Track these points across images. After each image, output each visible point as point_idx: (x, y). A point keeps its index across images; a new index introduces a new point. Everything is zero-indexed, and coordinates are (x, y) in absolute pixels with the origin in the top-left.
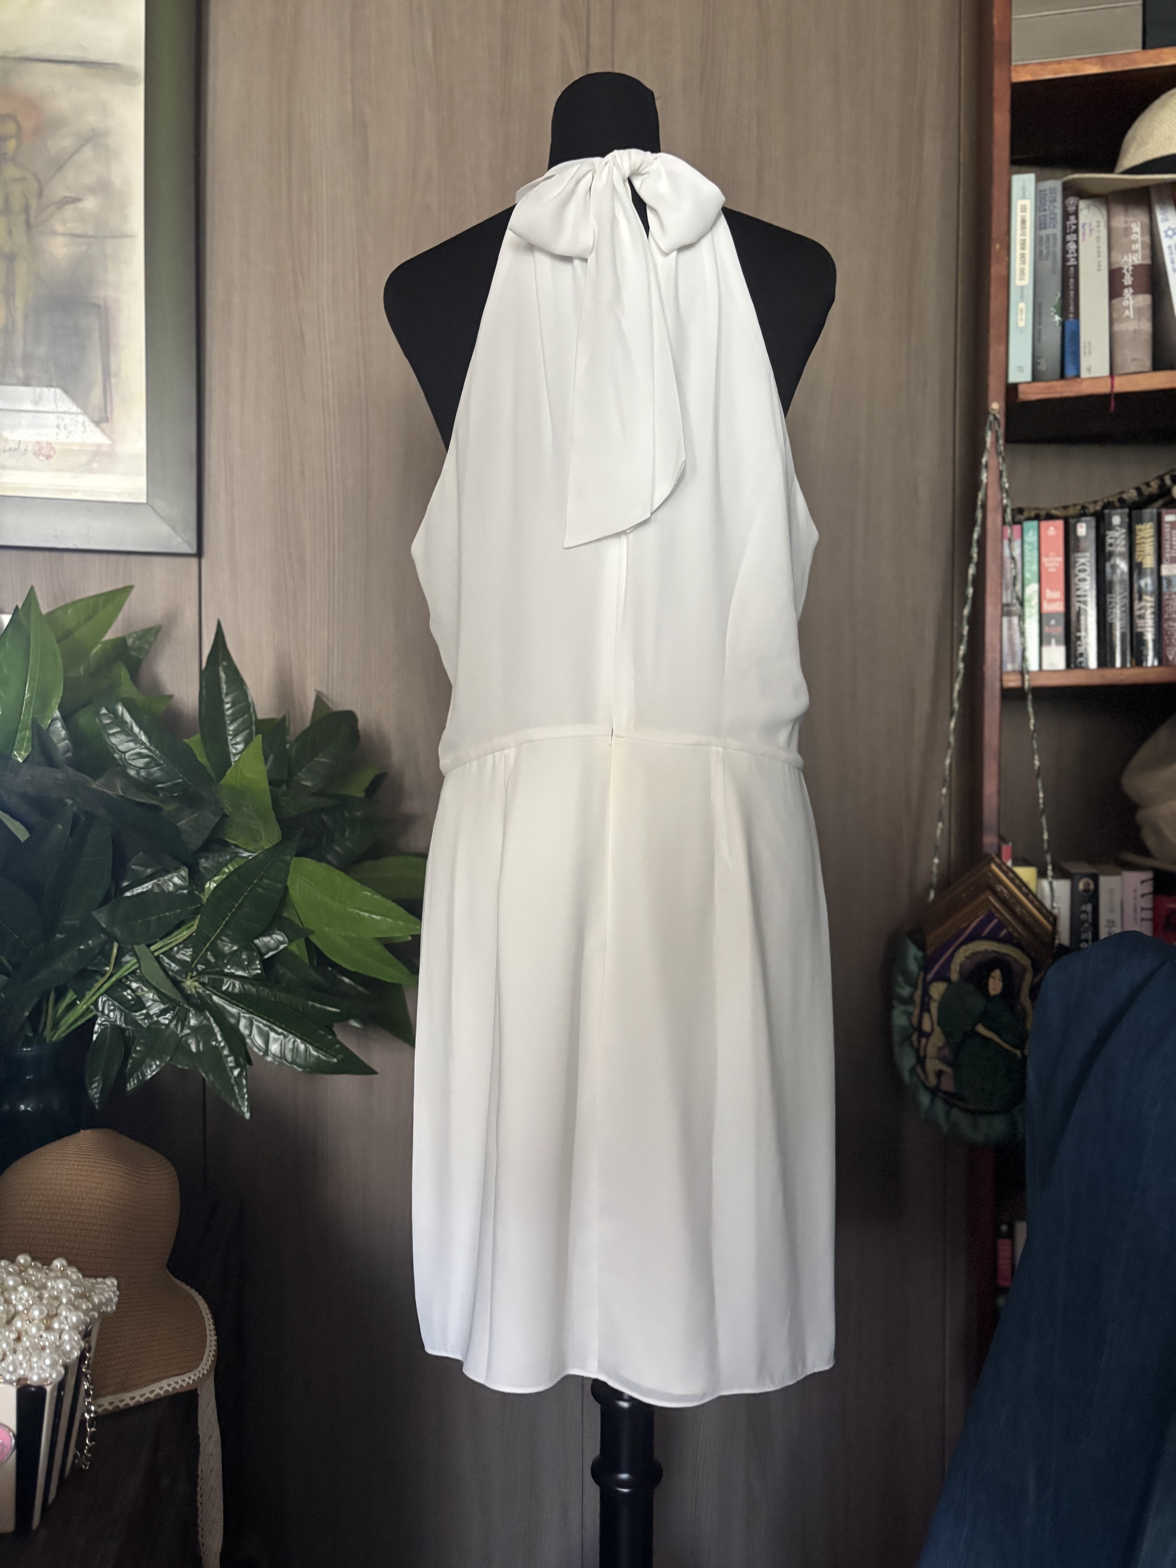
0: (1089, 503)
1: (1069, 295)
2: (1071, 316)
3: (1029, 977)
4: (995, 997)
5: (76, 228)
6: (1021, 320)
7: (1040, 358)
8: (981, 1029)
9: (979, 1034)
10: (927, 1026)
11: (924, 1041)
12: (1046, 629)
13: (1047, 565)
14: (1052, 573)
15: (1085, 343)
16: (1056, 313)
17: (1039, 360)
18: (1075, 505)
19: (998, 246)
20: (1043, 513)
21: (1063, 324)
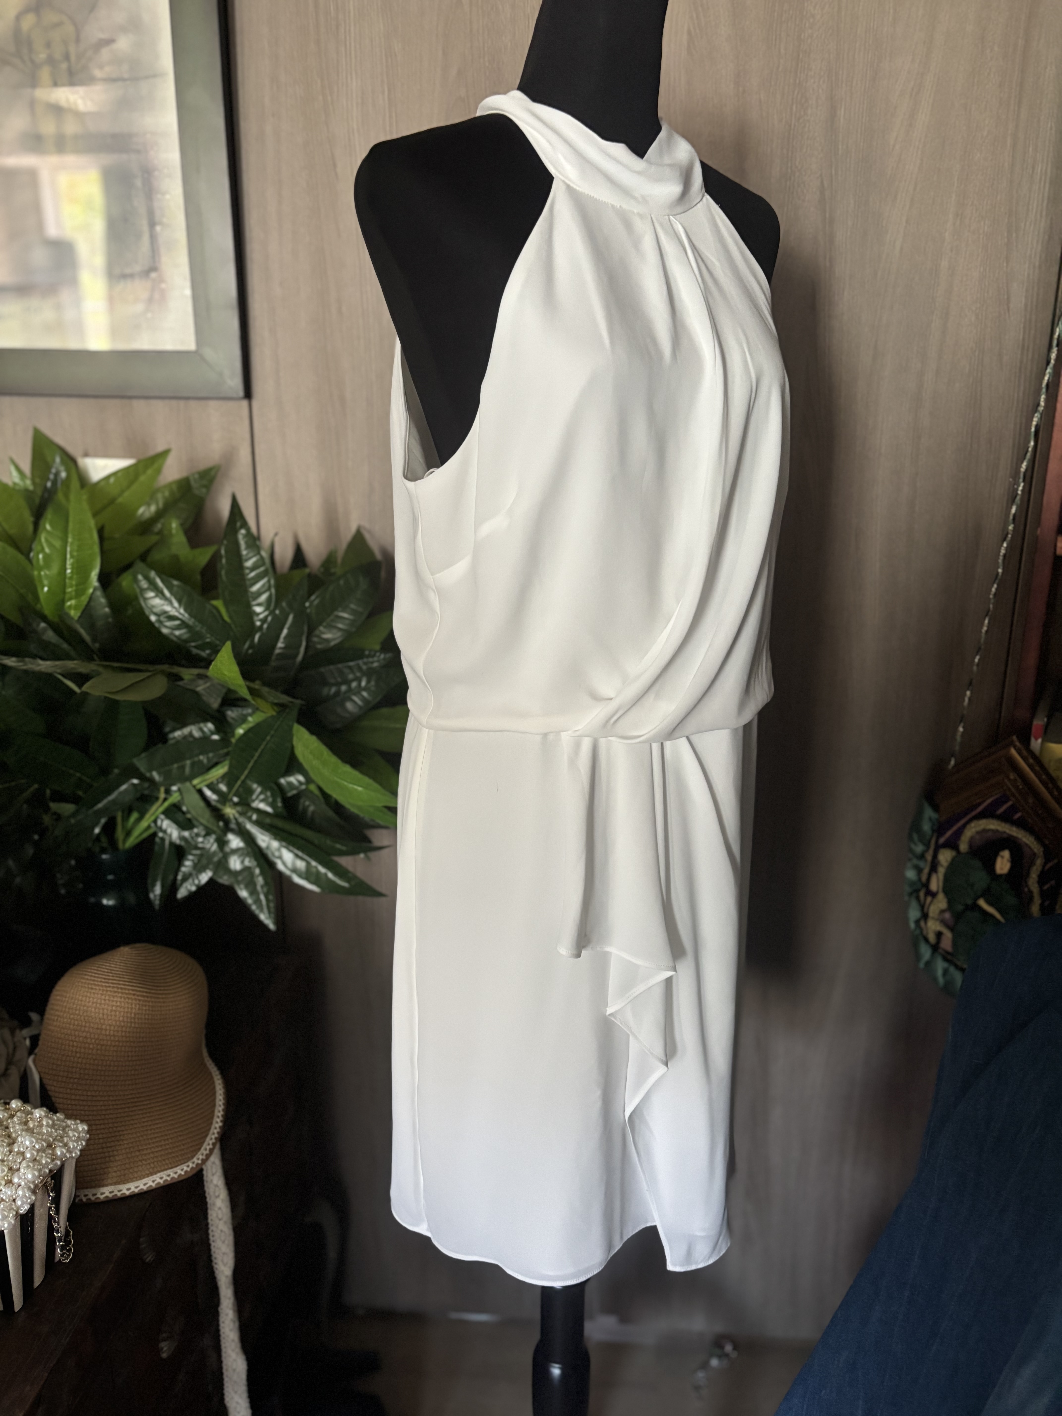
3: (1039, 862)
4: (1001, 876)
5: (111, 70)
8: (982, 903)
9: (980, 909)
10: (934, 886)
11: (929, 899)
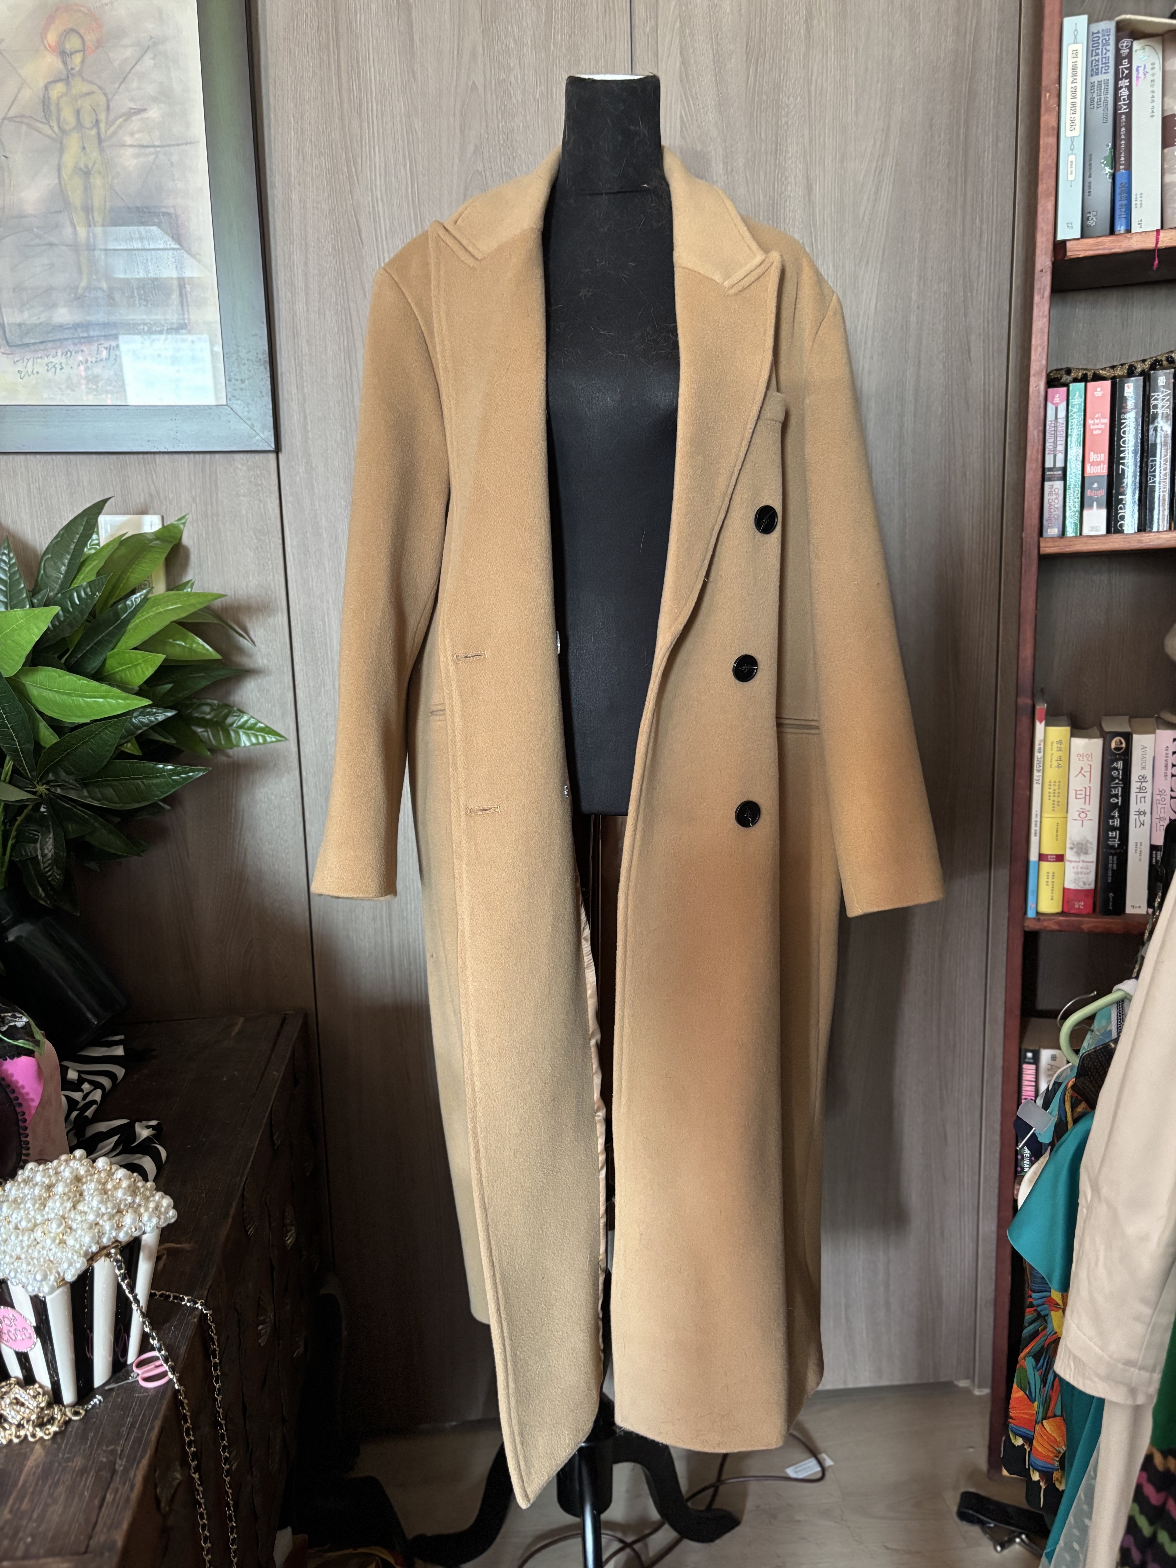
0: (1137, 361)
1: (1121, 145)
2: (1122, 167)
5: (142, 138)
6: (1071, 173)
7: (1090, 213)
12: (1088, 493)
13: (1092, 427)
14: (1096, 435)
15: (1136, 195)
16: (1105, 165)
17: (1088, 215)
18: (1122, 365)
19: (1048, 95)
20: (1090, 375)
21: (1113, 177)
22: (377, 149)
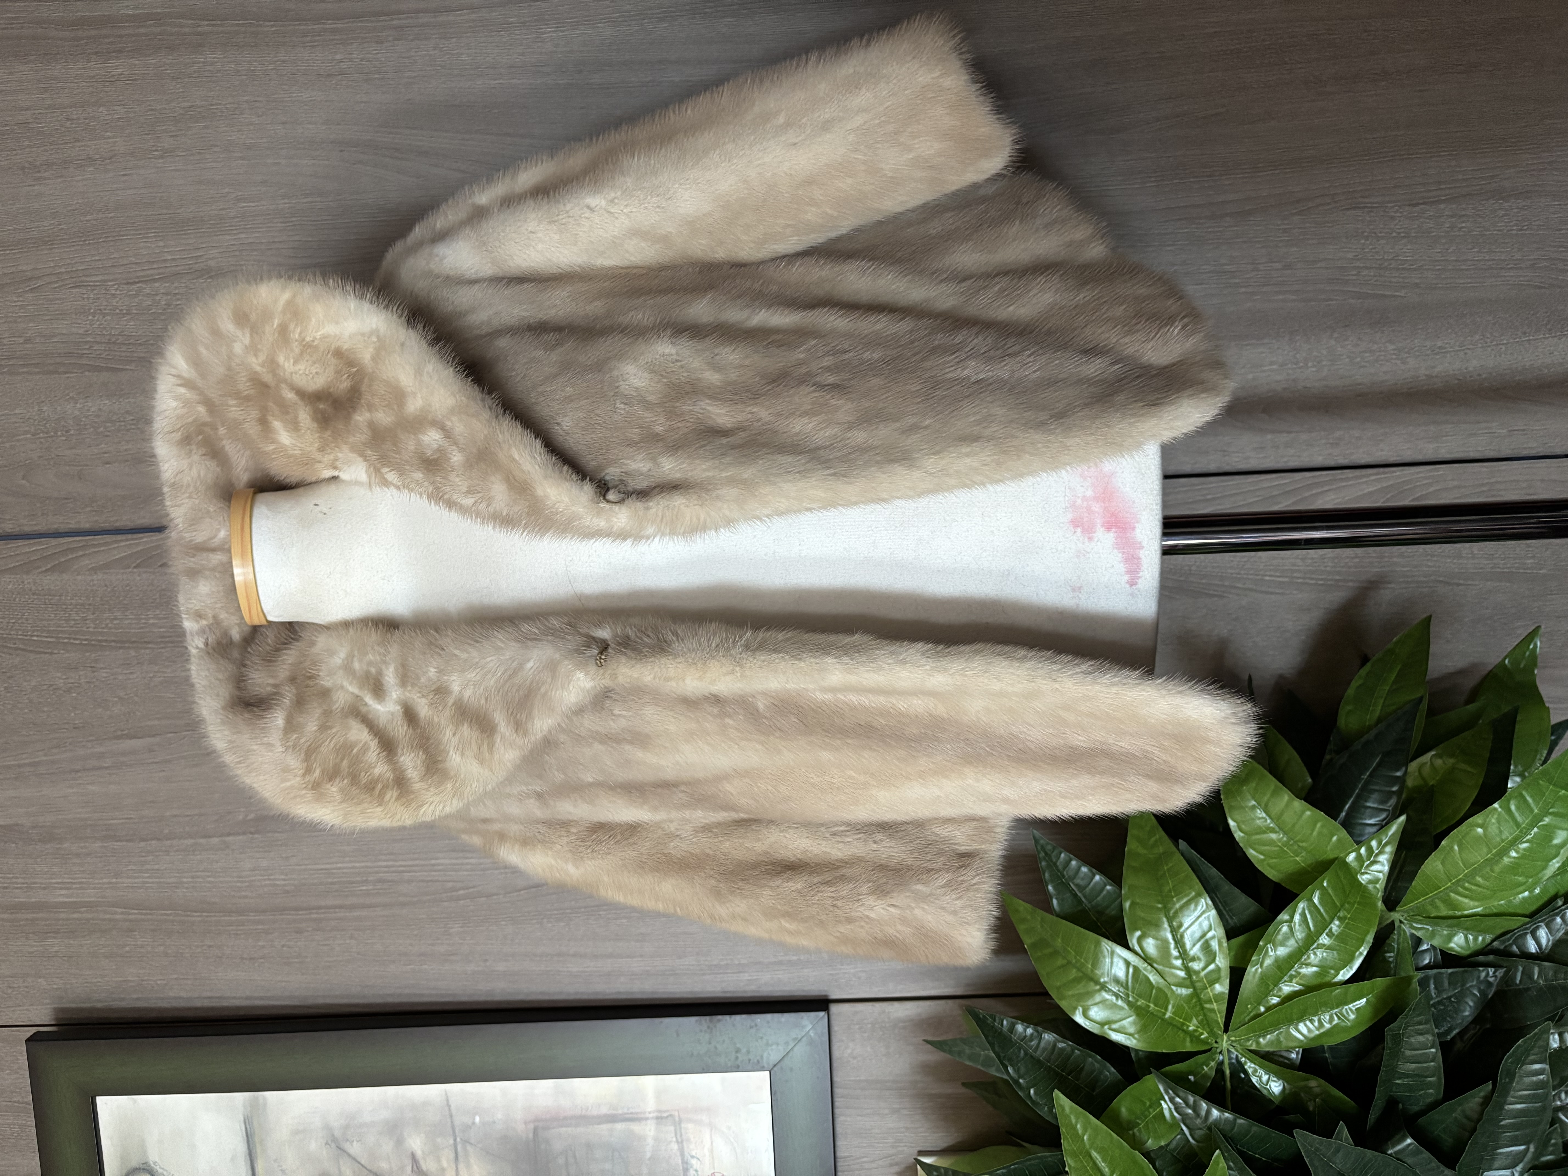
5: (446, 1158)
22: (433, 862)
